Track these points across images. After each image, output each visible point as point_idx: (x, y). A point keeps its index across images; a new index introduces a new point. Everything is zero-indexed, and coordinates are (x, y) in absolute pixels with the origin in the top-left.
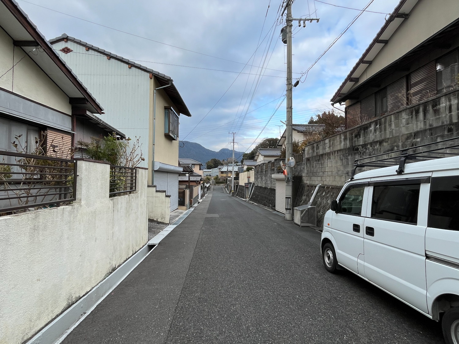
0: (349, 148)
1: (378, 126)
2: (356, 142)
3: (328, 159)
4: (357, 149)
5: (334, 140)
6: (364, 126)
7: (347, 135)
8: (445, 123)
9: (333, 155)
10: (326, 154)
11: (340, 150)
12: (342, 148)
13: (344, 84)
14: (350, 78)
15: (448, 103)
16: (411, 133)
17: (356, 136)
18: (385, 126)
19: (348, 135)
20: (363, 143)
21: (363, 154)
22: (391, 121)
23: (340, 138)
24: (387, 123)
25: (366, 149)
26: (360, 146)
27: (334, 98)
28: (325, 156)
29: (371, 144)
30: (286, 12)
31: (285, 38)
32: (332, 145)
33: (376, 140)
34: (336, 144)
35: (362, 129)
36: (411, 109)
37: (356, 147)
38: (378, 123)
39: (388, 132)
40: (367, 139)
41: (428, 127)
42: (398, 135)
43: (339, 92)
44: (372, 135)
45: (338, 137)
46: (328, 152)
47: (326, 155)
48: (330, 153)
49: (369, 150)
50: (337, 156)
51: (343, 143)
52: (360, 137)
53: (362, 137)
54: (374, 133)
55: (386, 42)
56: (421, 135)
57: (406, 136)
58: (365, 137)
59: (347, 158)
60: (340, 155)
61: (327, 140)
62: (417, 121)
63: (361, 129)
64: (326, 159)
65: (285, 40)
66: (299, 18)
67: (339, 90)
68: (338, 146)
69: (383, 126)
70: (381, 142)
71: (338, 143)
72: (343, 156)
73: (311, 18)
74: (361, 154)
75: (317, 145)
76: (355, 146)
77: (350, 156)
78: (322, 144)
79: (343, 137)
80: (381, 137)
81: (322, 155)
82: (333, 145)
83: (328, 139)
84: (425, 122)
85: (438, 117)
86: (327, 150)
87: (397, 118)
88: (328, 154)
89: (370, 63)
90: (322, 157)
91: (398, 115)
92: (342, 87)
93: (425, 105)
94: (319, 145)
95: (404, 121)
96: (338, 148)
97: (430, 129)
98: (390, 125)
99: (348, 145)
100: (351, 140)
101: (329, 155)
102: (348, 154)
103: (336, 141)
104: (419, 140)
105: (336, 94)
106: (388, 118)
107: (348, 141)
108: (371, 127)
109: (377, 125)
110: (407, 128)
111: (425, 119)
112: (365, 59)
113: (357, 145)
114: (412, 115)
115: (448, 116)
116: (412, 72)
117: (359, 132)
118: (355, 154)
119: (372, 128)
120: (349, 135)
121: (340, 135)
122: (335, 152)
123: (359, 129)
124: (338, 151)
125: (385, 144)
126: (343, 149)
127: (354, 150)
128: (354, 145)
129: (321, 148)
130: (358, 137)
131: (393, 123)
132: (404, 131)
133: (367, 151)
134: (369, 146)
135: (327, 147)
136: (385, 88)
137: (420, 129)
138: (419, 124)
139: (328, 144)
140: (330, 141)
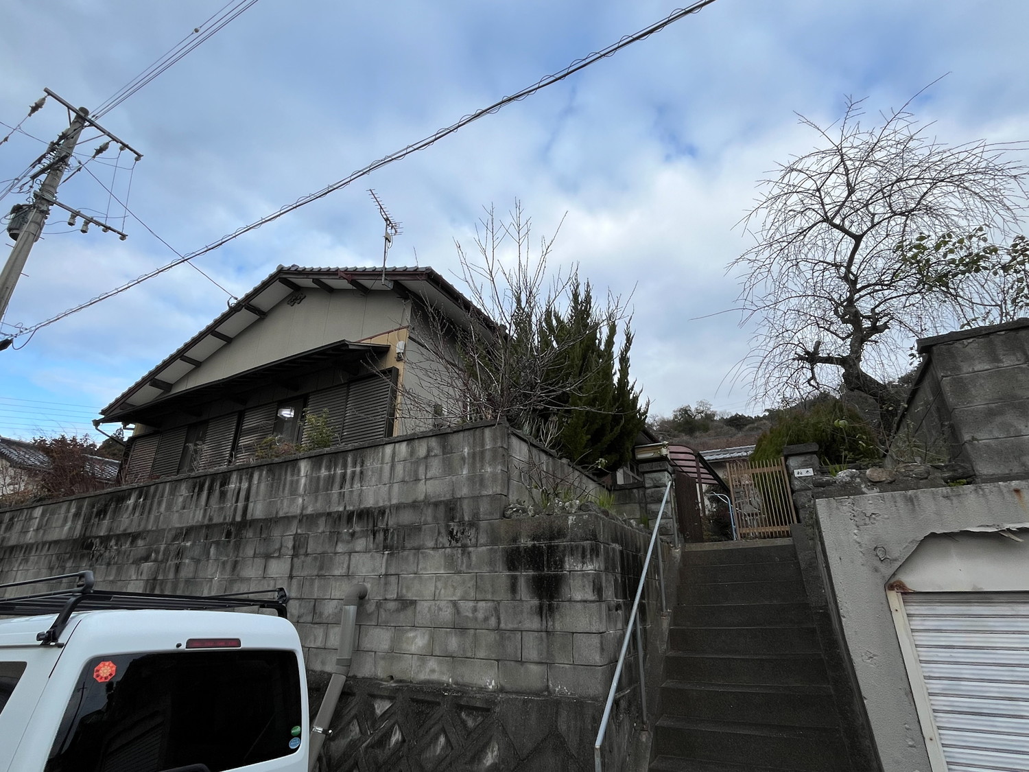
0: (75, 540)
1: (142, 500)
2: (95, 529)
3: (21, 563)
4: (90, 546)
5: (53, 513)
6: (119, 494)
7: (82, 506)
8: (227, 521)
9: (38, 552)
10: (22, 547)
11: (56, 542)
12: (63, 537)
13: (139, 386)
14: (152, 379)
15: (238, 485)
16: (181, 529)
17: (98, 514)
18: (152, 504)
19: (85, 507)
20: (106, 534)
21: (97, 560)
22: (162, 497)
23: (68, 510)
24: (157, 497)
25: (106, 548)
26: (98, 540)
27: (111, 410)
28: (19, 550)
29: (118, 537)
30: (43, 177)
31: (18, 229)
32: (44, 524)
33: (129, 531)
34: (54, 525)
35: (114, 499)
36: (195, 480)
37: (90, 540)
38: (144, 493)
39: (152, 517)
40: (115, 525)
41: (206, 522)
42: (165, 527)
43: (124, 399)
44: (127, 521)
45: (64, 507)
46: (31, 541)
47: (21, 550)
48: (32, 545)
49: (110, 552)
50: (45, 558)
51: (69, 524)
52: (104, 518)
53: (108, 518)
54: (130, 514)
55: (229, 341)
56: (193, 535)
57: (173, 532)
58: (113, 519)
59: (63, 564)
60: (52, 555)
61: (37, 509)
62: (196, 506)
63: (111, 500)
64: (17, 560)
65: (15, 232)
66: (75, 208)
67: (126, 396)
68: (57, 530)
69: (148, 502)
70: (135, 537)
71: (60, 522)
72: (58, 558)
73: (108, 225)
74: (94, 559)
75: (11, 519)
76: (89, 538)
77: (72, 561)
78: (23, 518)
79: (73, 510)
80: (139, 526)
81: (12, 548)
82: (46, 524)
83: (42, 507)
84: (205, 510)
85: (222, 505)
86: (30, 537)
87: (173, 492)
88: (28, 548)
89: (198, 365)
90: (11, 553)
91: (176, 486)
92: (132, 391)
93: (214, 477)
94: (16, 520)
95: (181, 499)
96: (54, 535)
97: (208, 527)
98: (159, 504)
99: (77, 533)
100: (87, 520)
101: (27, 552)
102: (68, 555)
103: (56, 516)
104: (189, 544)
105: (117, 401)
106: (161, 486)
107: (80, 522)
108: (130, 500)
109: (140, 498)
110: (181, 516)
111: (206, 506)
112: (188, 354)
113: (93, 534)
114: (193, 492)
115: (233, 508)
116: (248, 409)
117: (106, 505)
118: (82, 556)
119: (131, 502)
120: (87, 508)
121: (70, 504)
122: (44, 544)
123: (109, 497)
124: (50, 543)
125: (140, 543)
126: (63, 541)
127: (83, 547)
128: (88, 534)
129: (18, 527)
130: (102, 516)
131: (165, 499)
132: (176, 522)
133: (107, 554)
134: (113, 542)
135: (32, 529)
136: (206, 422)
137: (196, 522)
138: (198, 512)
139: (38, 520)
140: (43, 514)
